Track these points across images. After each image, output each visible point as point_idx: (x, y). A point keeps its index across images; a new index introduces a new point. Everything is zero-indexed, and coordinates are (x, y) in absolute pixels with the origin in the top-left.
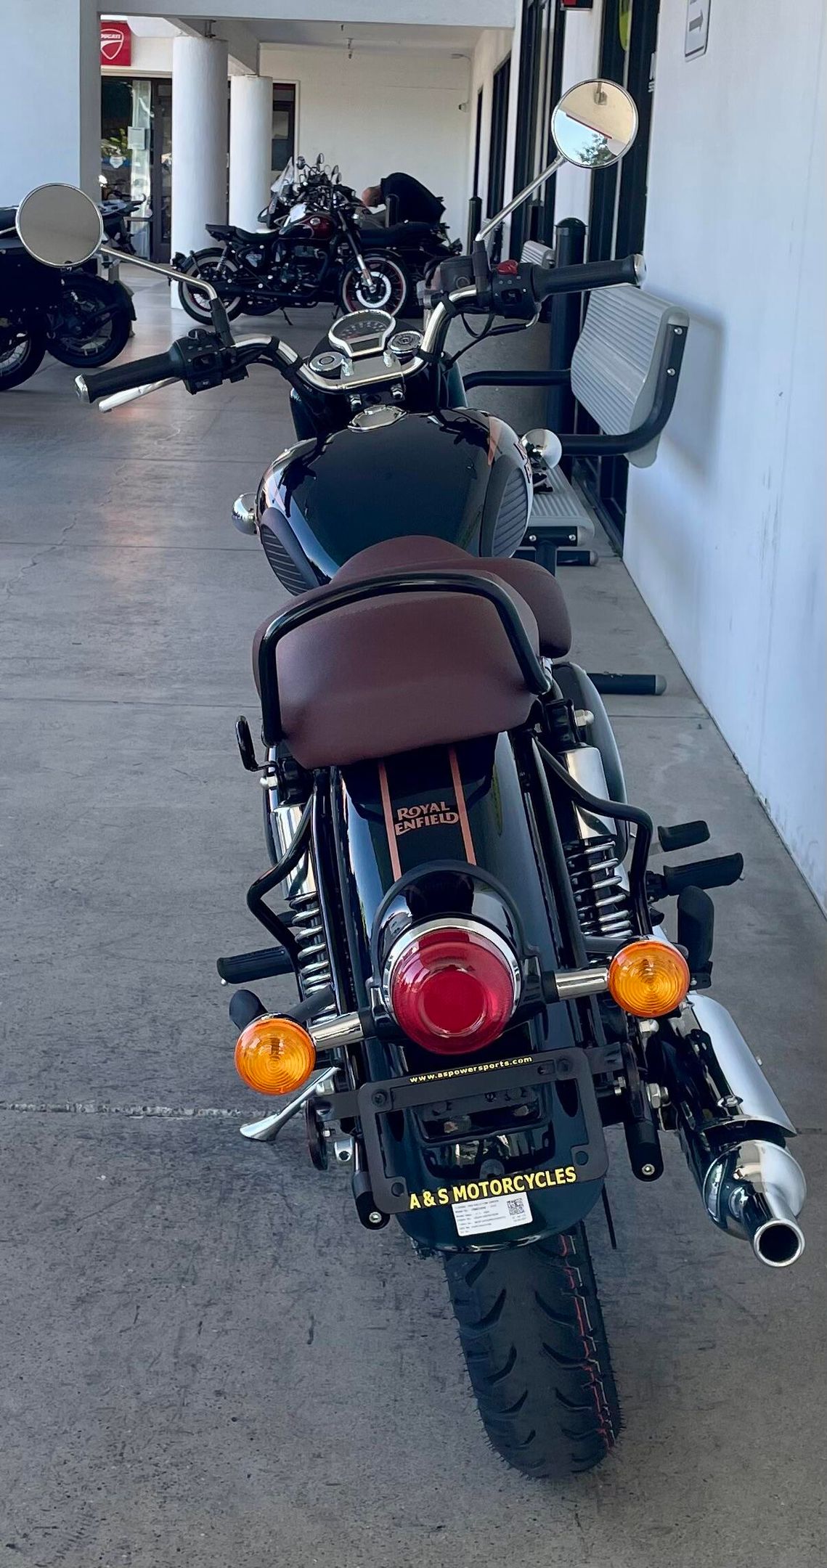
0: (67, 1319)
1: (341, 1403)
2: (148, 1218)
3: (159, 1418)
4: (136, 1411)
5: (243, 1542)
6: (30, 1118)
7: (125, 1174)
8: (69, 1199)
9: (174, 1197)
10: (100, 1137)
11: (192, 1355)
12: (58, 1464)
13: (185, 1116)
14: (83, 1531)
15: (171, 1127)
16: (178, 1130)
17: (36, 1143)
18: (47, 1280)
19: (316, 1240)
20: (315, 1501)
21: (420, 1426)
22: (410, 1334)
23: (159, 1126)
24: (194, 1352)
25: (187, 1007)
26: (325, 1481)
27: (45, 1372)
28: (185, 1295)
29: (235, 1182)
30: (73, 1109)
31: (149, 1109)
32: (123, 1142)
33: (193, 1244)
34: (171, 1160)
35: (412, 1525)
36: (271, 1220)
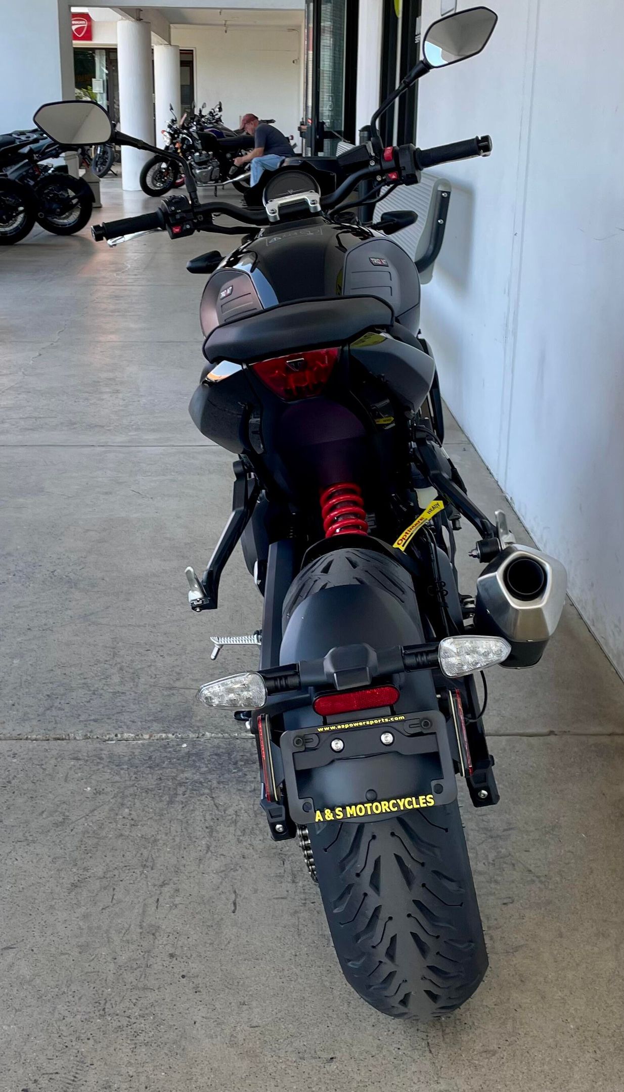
0: (65, 902)
1: (257, 959)
2: (120, 819)
3: (130, 977)
4: (114, 973)
5: (192, 1079)
6: (38, 746)
7: (103, 786)
8: (65, 806)
9: (137, 802)
10: (86, 758)
11: (152, 926)
12: (59, 1020)
13: (144, 739)
14: (77, 1076)
15: (134, 748)
16: (140, 750)
17: (42, 765)
18: (50, 870)
19: (235, 830)
20: (242, 1041)
21: (313, 975)
22: (304, 902)
23: (126, 748)
24: (153, 923)
25: (143, 659)
26: (248, 1024)
27: (49, 944)
28: (146, 877)
29: (179, 789)
30: (67, 738)
31: (119, 736)
32: (102, 762)
33: (150, 838)
34: (135, 773)
35: (312, 1057)
36: (204, 816)
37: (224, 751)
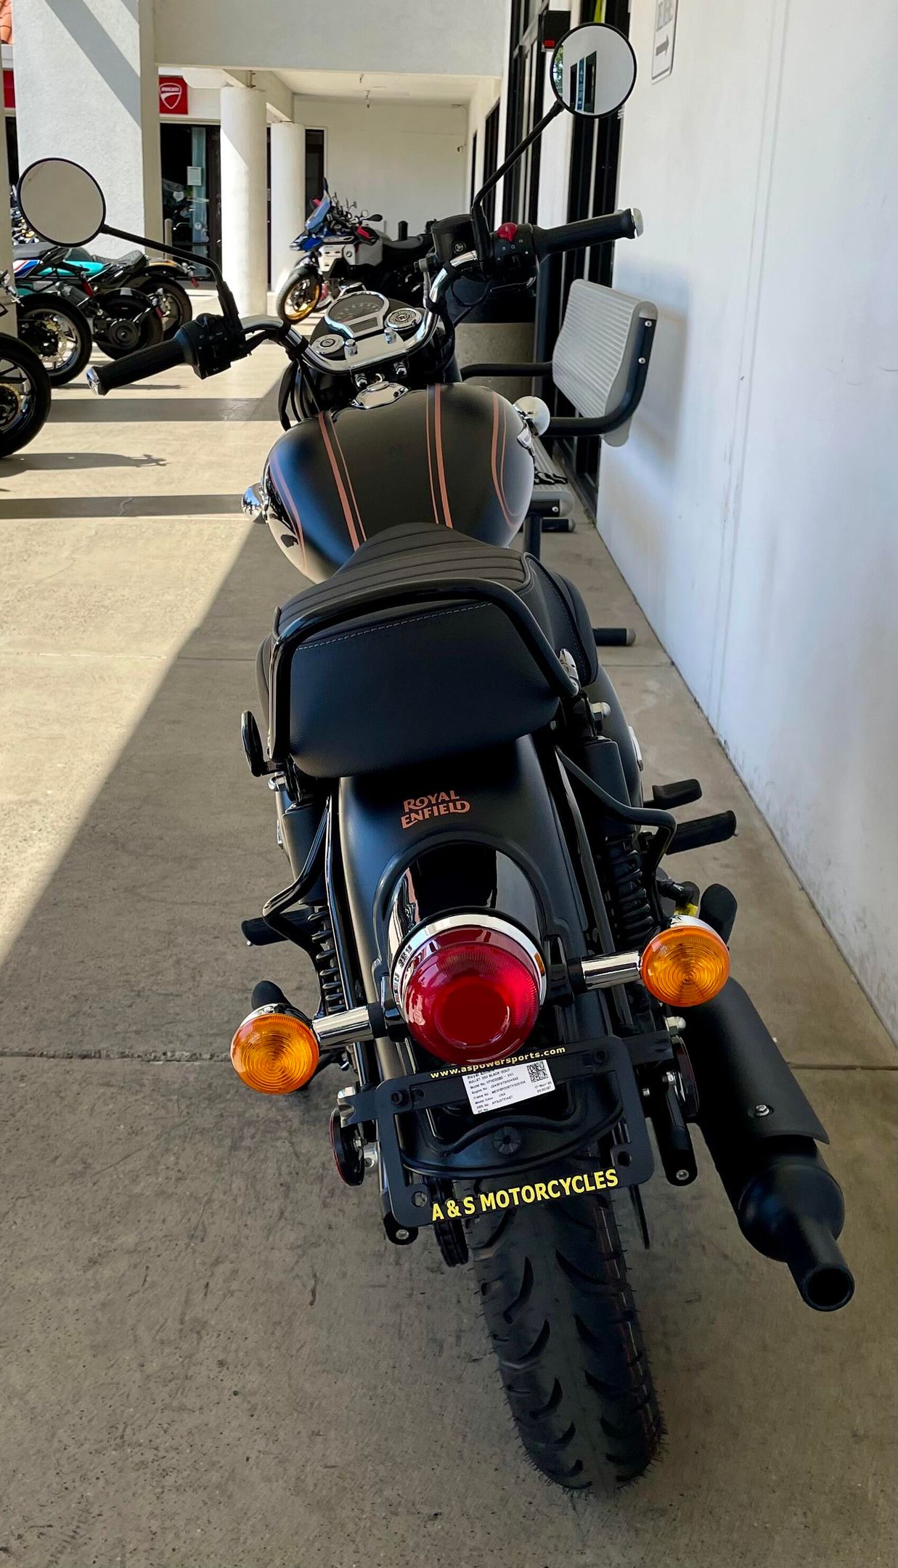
0: (78, 1283)
2: (162, 1170)
3: (161, 1392)
4: (140, 1386)
6: (56, 1065)
7: (142, 1123)
8: (87, 1150)
9: (187, 1146)
10: (122, 1084)
11: (197, 1320)
12: (59, 1450)
13: (203, 1060)
14: (78, 1530)
15: (189, 1072)
16: (196, 1075)
18: (61, 1239)
19: (321, 1190)
20: (312, 1488)
21: (417, 1395)
22: (410, 1292)
23: (177, 1072)
24: (199, 1316)
26: (322, 1463)
27: (53, 1343)
28: (194, 1252)
29: (246, 1130)
31: (169, 1054)
32: (143, 1089)
33: (203, 1197)
34: (187, 1107)
35: (408, 1513)
36: (279, 1169)
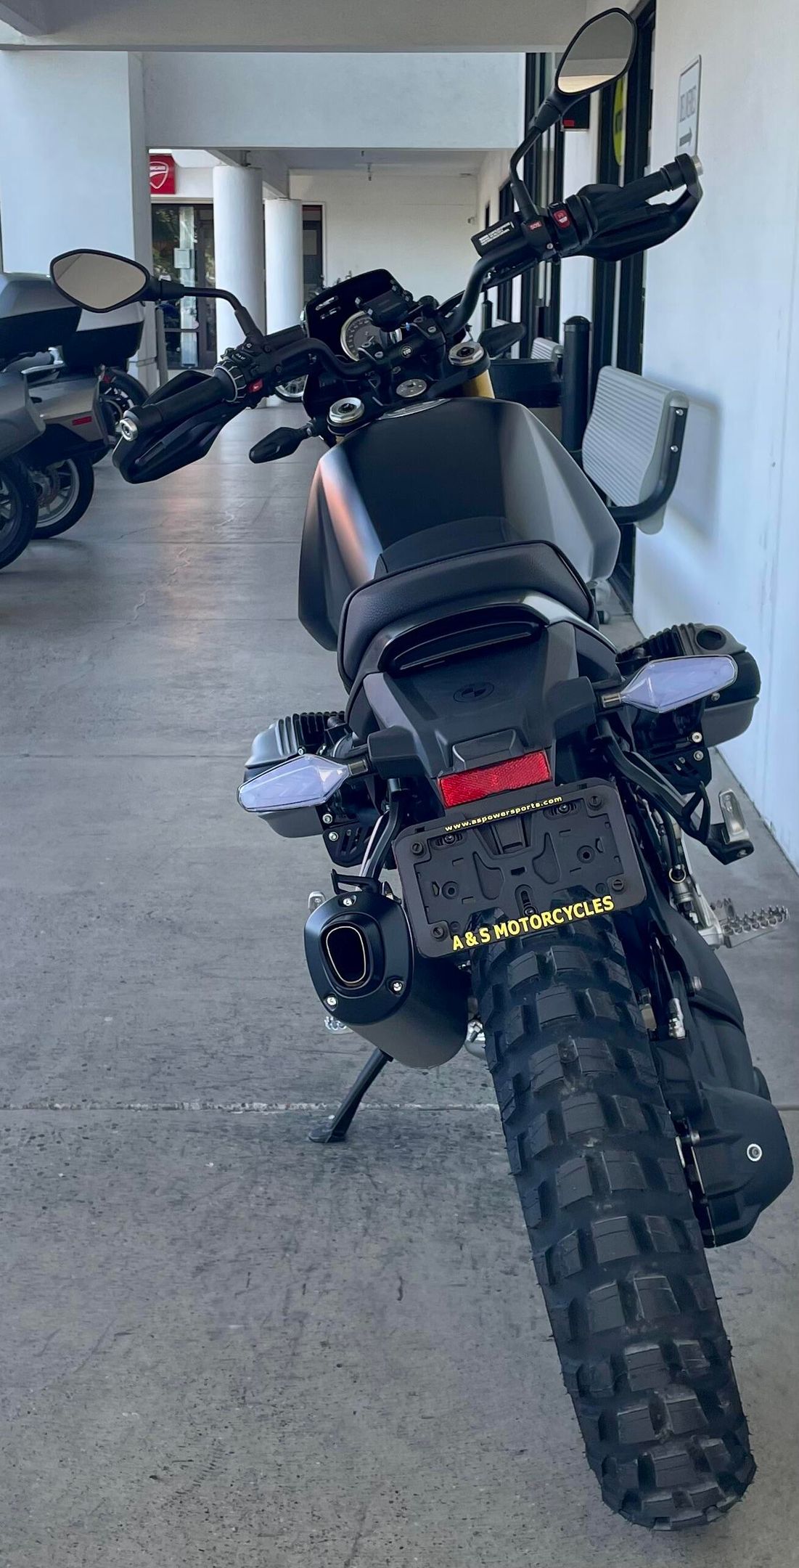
0: (189, 1285)
1: (430, 1349)
3: (274, 1366)
4: (254, 1361)
5: (352, 1469)
6: (144, 1115)
7: (231, 1161)
8: (183, 1183)
9: (273, 1178)
10: (207, 1130)
11: (299, 1313)
12: (190, 1408)
13: (279, 1110)
14: (215, 1463)
16: (274, 1122)
17: (151, 1137)
18: (169, 1253)
21: (500, 1366)
22: (487, 1290)
24: (301, 1310)
25: (274, 1017)
26: (421, 1415)
27: (173, 1331)
29: (325, 1166)
30: (181, 1107)
31: (247, 1106)
32: (227, 1134)
34: (270, 1148)
35: (498, 1449)
36: (360, 1196)
37: (383, 1123)
